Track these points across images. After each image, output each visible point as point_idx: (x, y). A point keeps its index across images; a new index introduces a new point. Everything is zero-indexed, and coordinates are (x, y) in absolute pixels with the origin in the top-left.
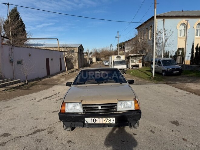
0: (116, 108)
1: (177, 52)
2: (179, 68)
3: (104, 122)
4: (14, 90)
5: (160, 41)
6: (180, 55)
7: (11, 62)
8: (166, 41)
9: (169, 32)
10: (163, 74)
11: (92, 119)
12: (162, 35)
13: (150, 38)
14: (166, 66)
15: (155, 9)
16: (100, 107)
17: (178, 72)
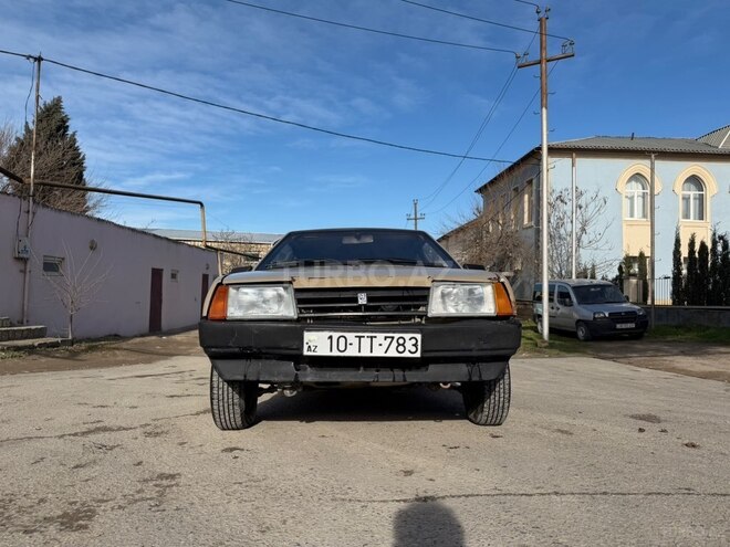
0: (426, 305)
1: (623, 266)
2: (634, 312)
3: (379, 352)
4: (16, 353)
5: (562, 231)
6: (634, 275)
7: (18, 259)
8: (583, 230)
9: (593, 199)
10: (580, 334)
11: (331, 337)
12: (567, 208)
13: (526, 222)
14: (590, 307)
15: (544, 110)
16: (362, 299)
17: (633, 325)
